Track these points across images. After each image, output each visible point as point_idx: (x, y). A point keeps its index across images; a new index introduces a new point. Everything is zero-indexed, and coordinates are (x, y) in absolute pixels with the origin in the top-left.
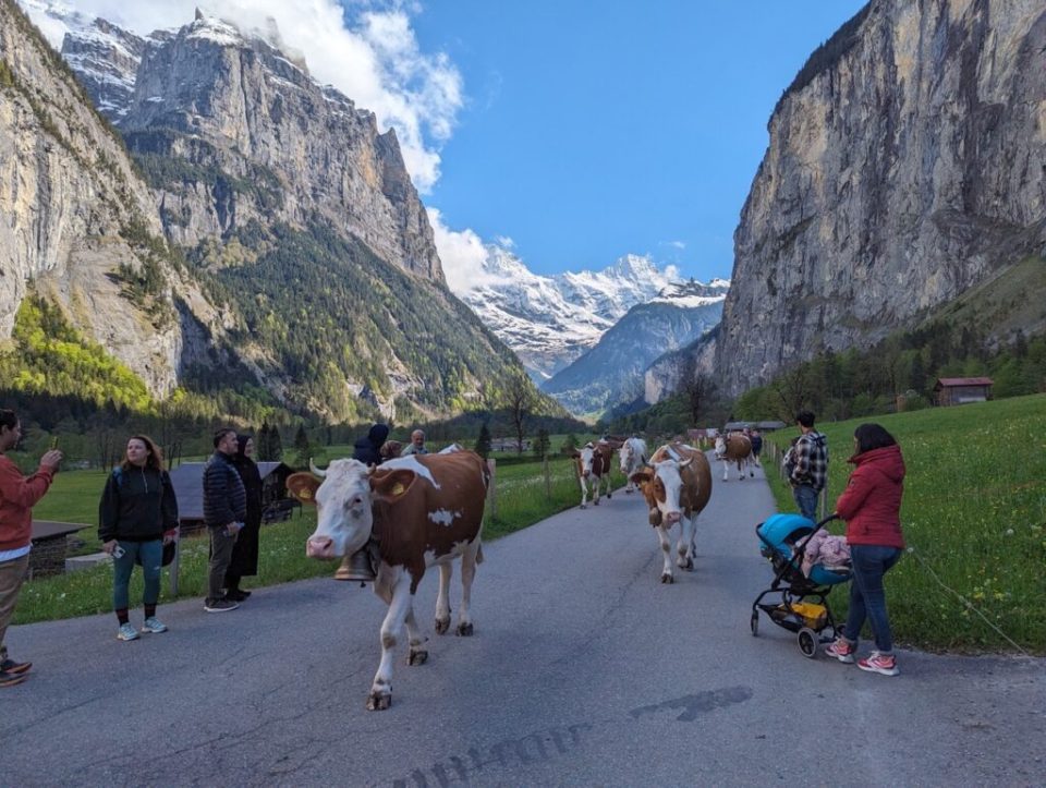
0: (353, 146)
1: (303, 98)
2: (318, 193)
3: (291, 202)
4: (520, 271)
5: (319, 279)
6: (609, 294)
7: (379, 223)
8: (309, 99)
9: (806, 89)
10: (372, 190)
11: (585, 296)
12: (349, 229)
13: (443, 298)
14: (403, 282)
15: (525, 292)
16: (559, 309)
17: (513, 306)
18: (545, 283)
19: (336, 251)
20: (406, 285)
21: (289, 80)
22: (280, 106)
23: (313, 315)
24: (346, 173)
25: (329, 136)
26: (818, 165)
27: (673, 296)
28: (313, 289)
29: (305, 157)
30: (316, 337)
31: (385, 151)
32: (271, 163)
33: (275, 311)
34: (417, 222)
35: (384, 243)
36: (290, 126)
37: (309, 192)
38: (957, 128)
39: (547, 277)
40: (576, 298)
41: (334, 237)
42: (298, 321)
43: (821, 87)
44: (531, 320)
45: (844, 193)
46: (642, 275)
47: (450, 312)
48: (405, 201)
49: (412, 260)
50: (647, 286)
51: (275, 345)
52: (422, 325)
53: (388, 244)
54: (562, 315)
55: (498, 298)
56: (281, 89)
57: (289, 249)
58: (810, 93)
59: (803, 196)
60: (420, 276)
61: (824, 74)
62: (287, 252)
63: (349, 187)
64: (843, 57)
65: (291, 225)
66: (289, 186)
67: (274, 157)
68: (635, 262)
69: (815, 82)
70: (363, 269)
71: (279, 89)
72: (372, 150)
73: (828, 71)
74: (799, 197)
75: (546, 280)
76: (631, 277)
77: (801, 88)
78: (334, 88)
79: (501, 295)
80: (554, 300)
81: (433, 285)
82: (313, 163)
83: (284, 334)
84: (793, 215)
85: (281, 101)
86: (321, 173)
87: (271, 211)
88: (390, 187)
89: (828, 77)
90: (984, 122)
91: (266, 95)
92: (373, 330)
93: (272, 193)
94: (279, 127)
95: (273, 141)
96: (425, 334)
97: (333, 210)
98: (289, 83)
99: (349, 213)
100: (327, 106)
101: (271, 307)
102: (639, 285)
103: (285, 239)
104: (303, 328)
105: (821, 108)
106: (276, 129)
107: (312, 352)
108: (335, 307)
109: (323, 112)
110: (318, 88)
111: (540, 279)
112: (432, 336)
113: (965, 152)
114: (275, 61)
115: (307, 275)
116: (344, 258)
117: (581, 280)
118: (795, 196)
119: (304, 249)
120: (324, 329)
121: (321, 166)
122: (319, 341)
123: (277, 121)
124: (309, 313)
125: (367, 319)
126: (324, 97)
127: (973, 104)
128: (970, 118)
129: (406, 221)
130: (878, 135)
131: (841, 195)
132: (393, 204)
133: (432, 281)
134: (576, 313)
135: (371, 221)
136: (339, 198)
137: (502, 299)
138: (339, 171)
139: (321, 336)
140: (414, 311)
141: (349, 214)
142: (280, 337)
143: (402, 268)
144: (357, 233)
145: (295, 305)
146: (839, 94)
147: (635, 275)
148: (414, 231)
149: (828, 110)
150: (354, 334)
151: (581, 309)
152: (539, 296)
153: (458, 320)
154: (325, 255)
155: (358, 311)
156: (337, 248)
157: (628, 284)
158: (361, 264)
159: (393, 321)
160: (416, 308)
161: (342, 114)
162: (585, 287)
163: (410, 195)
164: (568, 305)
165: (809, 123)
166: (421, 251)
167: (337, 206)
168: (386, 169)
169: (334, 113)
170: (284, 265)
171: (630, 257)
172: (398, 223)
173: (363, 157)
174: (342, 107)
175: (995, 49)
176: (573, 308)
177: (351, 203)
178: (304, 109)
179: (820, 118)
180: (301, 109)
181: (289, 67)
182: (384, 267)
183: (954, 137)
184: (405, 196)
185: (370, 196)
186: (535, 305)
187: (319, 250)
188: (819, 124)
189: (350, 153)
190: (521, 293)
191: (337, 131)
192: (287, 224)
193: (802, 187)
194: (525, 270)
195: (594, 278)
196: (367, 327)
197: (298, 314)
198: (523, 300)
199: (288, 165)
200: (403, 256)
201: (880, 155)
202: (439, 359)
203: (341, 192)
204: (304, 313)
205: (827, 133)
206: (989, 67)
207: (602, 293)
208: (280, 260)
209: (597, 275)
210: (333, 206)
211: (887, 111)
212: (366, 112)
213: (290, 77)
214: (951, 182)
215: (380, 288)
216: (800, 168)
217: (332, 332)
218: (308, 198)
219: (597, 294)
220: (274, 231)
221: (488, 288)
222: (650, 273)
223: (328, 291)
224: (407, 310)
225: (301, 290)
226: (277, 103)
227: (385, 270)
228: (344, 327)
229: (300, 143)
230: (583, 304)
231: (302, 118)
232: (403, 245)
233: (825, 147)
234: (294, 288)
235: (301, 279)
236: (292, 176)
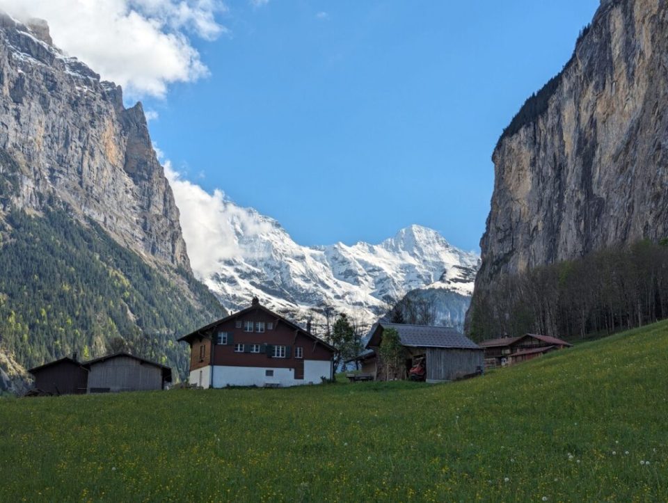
0: (97, 123)
1: (46, 75)
2: (56, 174)
3: (28, 186)
4: (282, 240)
5: (58, 275)
6: (389, 271)
7: (120, 204)
8: (52, 76)
9: (515, 136)
10: (114, 170)
11: (359, 272)
12: (87, 213)
13: (186, 287)
14: (143, 271)
15: (287, 267)
16: (328, 287)
17: (271, 283)
18: (312, 256)
19: (73, 239)
20: (146, 274)
21: (33, 56)
22: (22, 86)
23: (52, 315)
24: (87, 153)
25: (71, 114)
26: (525, 202)
27: (456, 280)
28: (52, 287)
29: (44, 137)
30: (55, 339)
31: (130, 127)
32: (9, 145)
33: (16, 312)
34: (162, 202)
35: (123, 225)
36: (31, 107)
37: (46, 174)
38: (579, 211)
39: (316, 249)
40: (349, 275)
41: (71, 223)
42: (38, 321)
43: (527, 136)
44: (293, 301)
45: (534, 234)
46: (429, 249)
47: (192, 302)
48: (149, 179)
49: (154, 244)
50: (434, 263)
51: (17, 347)
52: (162, 319)
53: (128, 227)
54: (332, 296)
55: (253, 273)
56: (24, 66)
57: (26, 240)
58: (518, 139)
59: (514, 227)
60: (161, 261)
61: (529, 126)
62: (25, 245)
63: (89, 167)
64: (540, 116)
65: (28, 211)
66: (26, 169)
67: (12, 139)
68: (421, 234)
69: (522, 131)
70: (101, 259)
71: (21, 66)
72: (116, 126)
73: (531, 123)
74: (511, 228)
75: (314, 252)
76: (416, 251)
77: (512, 135)
78: (79, 60)
79: (257, 270)
80: (323, 277)
81: (176, 271)
82: (52, 142)
83: (26, 336)
84: (506, 244)
85: (24, 81)
86: (61, 152)
87: (8, 199)
88: (133, 164)
89: (532, 129)
90: (593, 210)
91: (8, 75)
92: (111, 329)
93: (9, 178)
94: (20, 107)
95: (13, 123)
96: (164, 331)
97: (71, 192)
98: (32, 60)
99: (87, 196)
100: (71, 81)
101: (11, 307)
102: (424, 261)
103: (22, 229)
104: (43, 328)
105: (526, 155)
106: (16, 110)
107: (51, 354)
108: (74, 306)
109: (66, 89)
110: (61, 61)
111: (306, 251)
112: (172, 332)
113: (585, 229)
114: (19, 36)
115: (46, 271)
116: (82, 247)
117: (355, 253)
118: (508, 227)
119: (42, 240)
120: (63, 330)
121: (61, 145)
122: (58, 342)
123: (17, 101)
124: (48, 313)
125: (106, 316)
126: (68, 71)
127: (589, 195)
128: (587, 205)
129: (150, 201)
130: (554, 193)
131: (532, 236)
132: (135, 182)
133: (175, 266)
134: (349, 293)
135: (110, 202)
136: (77, 179)
137: (258, 275)
138: (80, 150)
139: (61, 337)
140: (153, 305)
141: (89, 197)
142: (22, 340)
143: (142, 253)
144: (95, 217)
145: (34, 304)
146: (540, 144)
147: (420, 250)
148: (157, 212)
149: (532, 157)
150: (93, 334)
151: (355, 288)
152: (304, 271)
153: (202, 312)
154: (62, 246)
155: (96, 309)
156: (74, 235)
157: (412, 261)
158: (100, 252)
159: (131, 316)
160: (156, 301)
161: (86, 89)
162: (361, 262)
163: (155, 174)
164: (340, 282)
165: (518, 165)
166: (164, 234)
167: (75, 188)
168: (130, 146)
169: (77, 88)
170: (22, 260)
171: (415, 227)
172: (140, 203)
173: (107, 134)
174: (87, 82)
175: (601, 158)
176: (345, 286)
177: (91, 183)
178: (46, 86)
179: (526, 162)
180: (43, 87)
181: (33, 43)
182: (123, 255)
183: (577, 218)
184: (150, 174)
185: (112, 175)
186: (299, 281)
187: (56, 239)
188: (526, 167)
189: (92, 131)
190: (282, 268)
191: (81, 109)
192: (23, 211)
193: (514, 220)
194: (288, 240)
195: (372, 251)
196: (106, 326)
197: (38, 314)
198: (285, 276)
199: (26, 146)
200: (143, 240)
201: (555, 210)
202: (178, 359)
203: (80, 173)
204: (44, 313)
205: (531, 175)
206: (598, 169)
207: (380, 270)
208: (17, 254)
209: (375, 247)
210: (71, 188)
211: (560, 175)
212: (112, 85)
213: (34, 53)
214: (575, 250)
215: (119, 279)
216: (511, 203)
217: (70, 332)
218: (45, 180)
219: (374, 270)
220: (10, 219)
221: (242, 261)
222: (438, 247)
223: (66, 288)
224: (147, 304)
225: (40, 288)
226: (19, 82)
227: (125, 258)
228: (82, 326)
229: (40, 122)
230: (357, 282)
231: (44, 96)
232: (144, 228)
233: (530, 188)
234: (34, 286)
235: (40, 275)
236: (30, 157)
